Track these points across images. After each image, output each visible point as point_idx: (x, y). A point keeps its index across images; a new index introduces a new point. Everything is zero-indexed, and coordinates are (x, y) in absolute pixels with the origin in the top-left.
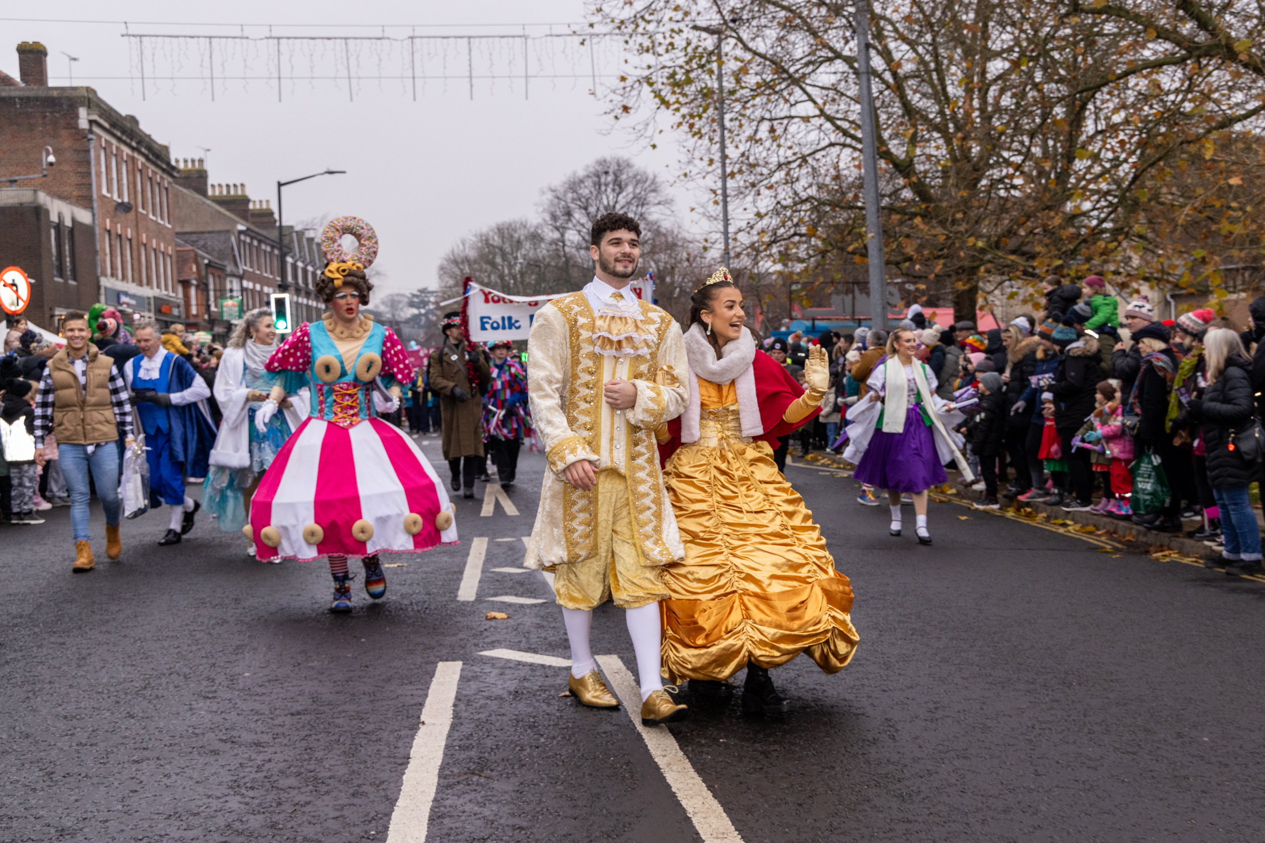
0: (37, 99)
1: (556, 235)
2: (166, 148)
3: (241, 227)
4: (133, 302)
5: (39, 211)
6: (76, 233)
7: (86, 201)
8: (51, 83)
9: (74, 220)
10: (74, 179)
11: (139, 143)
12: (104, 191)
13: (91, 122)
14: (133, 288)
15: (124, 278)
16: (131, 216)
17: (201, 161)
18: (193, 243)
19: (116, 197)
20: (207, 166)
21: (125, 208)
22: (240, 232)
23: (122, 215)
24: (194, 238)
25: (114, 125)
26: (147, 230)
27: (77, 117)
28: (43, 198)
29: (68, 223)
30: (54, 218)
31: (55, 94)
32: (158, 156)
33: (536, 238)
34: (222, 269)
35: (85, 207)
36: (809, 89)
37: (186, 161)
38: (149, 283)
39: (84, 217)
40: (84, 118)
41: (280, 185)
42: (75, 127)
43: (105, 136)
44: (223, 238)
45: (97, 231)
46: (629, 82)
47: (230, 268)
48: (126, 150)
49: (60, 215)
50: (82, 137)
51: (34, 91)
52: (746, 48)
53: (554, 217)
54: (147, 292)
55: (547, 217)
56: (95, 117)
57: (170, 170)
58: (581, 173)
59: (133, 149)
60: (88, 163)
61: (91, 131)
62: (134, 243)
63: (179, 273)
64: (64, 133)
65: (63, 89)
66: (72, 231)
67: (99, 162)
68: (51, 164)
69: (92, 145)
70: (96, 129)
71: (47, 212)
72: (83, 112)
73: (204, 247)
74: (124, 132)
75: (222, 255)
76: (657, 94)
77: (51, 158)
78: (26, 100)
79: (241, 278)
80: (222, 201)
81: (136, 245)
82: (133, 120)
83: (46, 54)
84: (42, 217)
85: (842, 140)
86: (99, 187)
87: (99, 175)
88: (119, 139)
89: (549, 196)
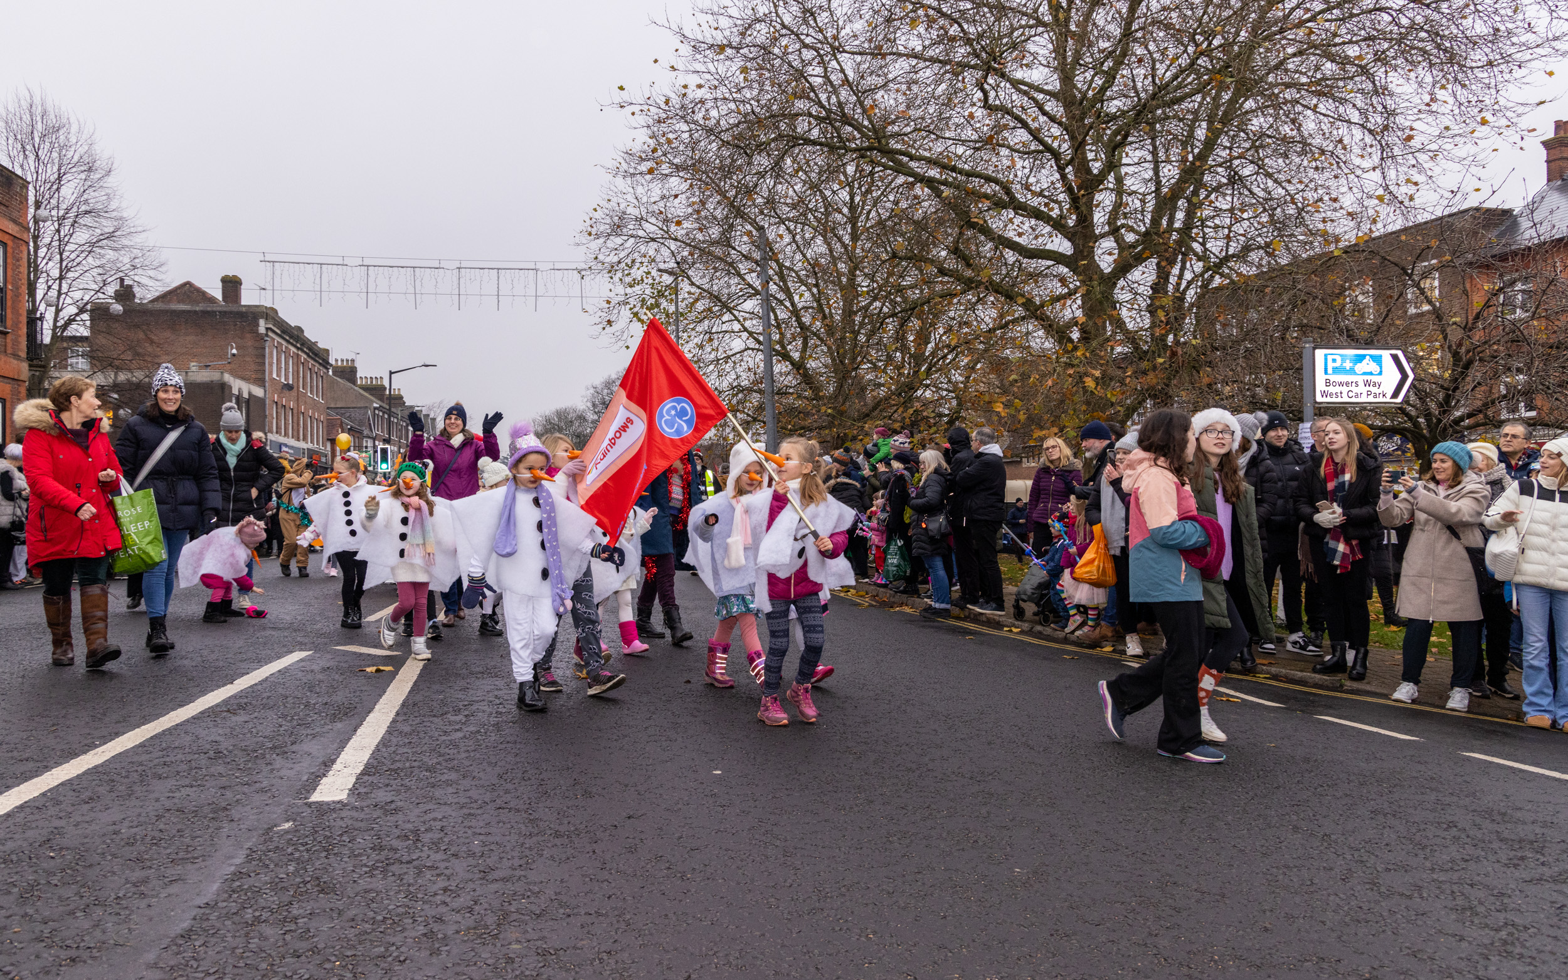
0: (231, 312)
1: (596, 417)
2: (327, 351)
3: (375, 405)
4: (291, 451)
5: (223, 387)
6: (251, 403)
7: (261, 382)
8: (243, 303)
9: (250, 394)
10: (253, 367)
11: (302, 345)
12: (275, 376)
13: (267, 329)
14: (292, 442)
15: (286, 435)
16: (294, 393)
17: (353, 361)
18: (342, 414)
19: (283, 380)
20: (357, 364)
21: (289, 387)
22: (375, 408)
23: (287, 392)
24: (343, 411)
25: (283, 332)
26: (305, 403)
27: (258, 325)
28: (227, 378)
29: (246, 395)
30: (235, 391)
31: (244, 309)
32: (316, 355)
33: (582, 418)
34: (361, 432)
35: (260, 386)
36: (736, 313)
37: (342, 361)
38: (305, 439)
39: (258, 392)
40: (262, 327)
41: (391, 373)
42: (257, 332)
43: (277, 339)
44: (362, 411)
45: (267, 402)
46: (612, 305)
47: (366, 432)
48: (293, 349)
49: (240, 390)
50: (261, 339)
51: (232, 308)
52: (693, 284)
53: (594, 405)
54: (302, 445)
55: (589, 404)
56: (271, 326)
57: (325, 364)
58: (614, 376)
59: (298, 348)
60: (264, 356)
61: (267, 335)
62: (295, 411)
63: (328, 434)
64: (248, 335)
65: (249, 306)
66: (248, 401)
67: (272, 357)
68: (234, 355)
69: (267, 344)
70: (270, 334)
71: (230, 387)
72: (262, 322)
73: (349, 418)
74: (291, 337)
75: (361, 423)
76: (636, 314)
77: (234, 351)
78: (224, 314)
79: (374, 439)
80: (366, 388)
81: (297, 414)
82: (300, 330)
83: (241, 284)
84: (227, 391)
85: (757, 346)
86: (271, 373)
87: (271, 365)
88: (288, 342)
89: (592, 391)
